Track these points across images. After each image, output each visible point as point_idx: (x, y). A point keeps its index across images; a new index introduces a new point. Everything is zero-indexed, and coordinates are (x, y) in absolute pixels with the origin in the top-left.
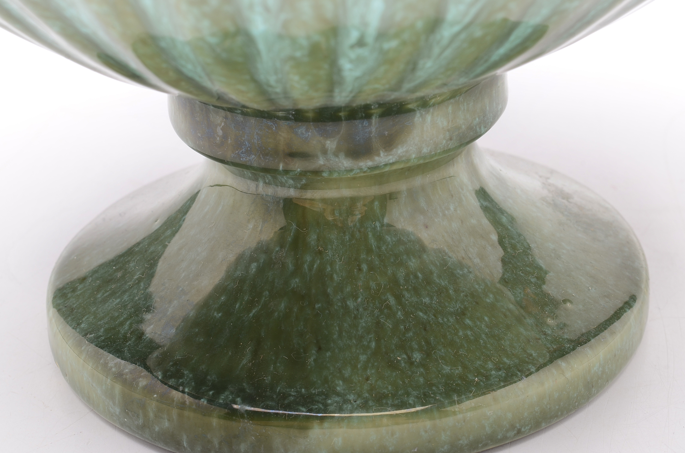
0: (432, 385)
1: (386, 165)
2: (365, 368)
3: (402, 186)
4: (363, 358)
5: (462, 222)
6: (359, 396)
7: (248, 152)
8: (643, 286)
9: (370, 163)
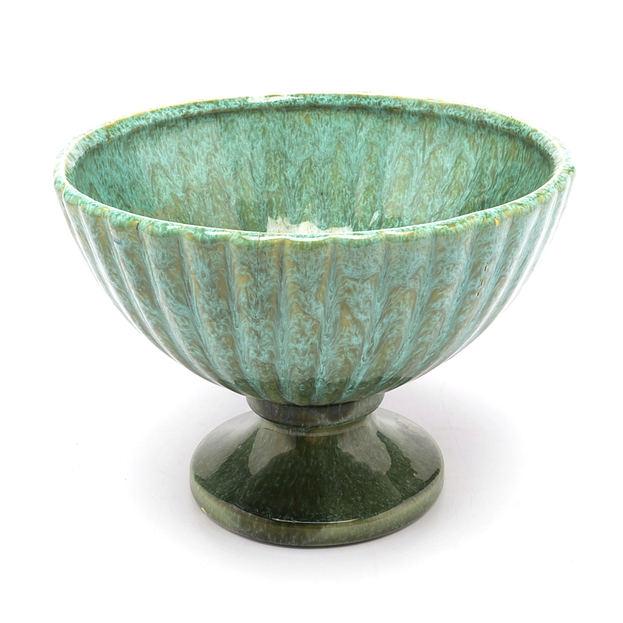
0: (366, 509)
1: (344, 423)
2: (340, 504)
3: (347, 430)
4: (338, 499)
5: (370, 442)
6: (339, 514)
7: (289, 420)
8: (442, 465)
9: (338, 422)
